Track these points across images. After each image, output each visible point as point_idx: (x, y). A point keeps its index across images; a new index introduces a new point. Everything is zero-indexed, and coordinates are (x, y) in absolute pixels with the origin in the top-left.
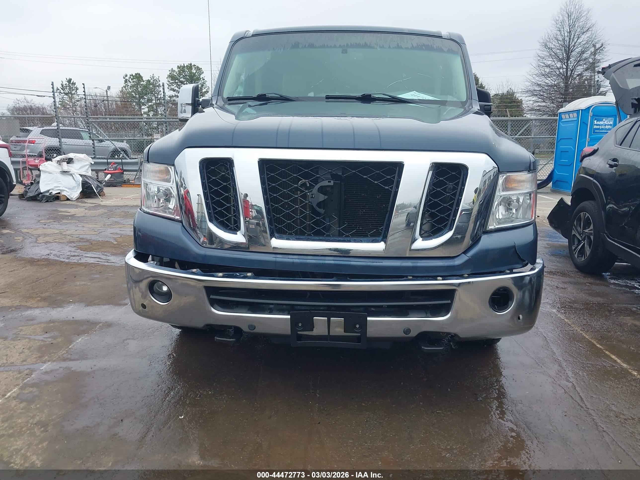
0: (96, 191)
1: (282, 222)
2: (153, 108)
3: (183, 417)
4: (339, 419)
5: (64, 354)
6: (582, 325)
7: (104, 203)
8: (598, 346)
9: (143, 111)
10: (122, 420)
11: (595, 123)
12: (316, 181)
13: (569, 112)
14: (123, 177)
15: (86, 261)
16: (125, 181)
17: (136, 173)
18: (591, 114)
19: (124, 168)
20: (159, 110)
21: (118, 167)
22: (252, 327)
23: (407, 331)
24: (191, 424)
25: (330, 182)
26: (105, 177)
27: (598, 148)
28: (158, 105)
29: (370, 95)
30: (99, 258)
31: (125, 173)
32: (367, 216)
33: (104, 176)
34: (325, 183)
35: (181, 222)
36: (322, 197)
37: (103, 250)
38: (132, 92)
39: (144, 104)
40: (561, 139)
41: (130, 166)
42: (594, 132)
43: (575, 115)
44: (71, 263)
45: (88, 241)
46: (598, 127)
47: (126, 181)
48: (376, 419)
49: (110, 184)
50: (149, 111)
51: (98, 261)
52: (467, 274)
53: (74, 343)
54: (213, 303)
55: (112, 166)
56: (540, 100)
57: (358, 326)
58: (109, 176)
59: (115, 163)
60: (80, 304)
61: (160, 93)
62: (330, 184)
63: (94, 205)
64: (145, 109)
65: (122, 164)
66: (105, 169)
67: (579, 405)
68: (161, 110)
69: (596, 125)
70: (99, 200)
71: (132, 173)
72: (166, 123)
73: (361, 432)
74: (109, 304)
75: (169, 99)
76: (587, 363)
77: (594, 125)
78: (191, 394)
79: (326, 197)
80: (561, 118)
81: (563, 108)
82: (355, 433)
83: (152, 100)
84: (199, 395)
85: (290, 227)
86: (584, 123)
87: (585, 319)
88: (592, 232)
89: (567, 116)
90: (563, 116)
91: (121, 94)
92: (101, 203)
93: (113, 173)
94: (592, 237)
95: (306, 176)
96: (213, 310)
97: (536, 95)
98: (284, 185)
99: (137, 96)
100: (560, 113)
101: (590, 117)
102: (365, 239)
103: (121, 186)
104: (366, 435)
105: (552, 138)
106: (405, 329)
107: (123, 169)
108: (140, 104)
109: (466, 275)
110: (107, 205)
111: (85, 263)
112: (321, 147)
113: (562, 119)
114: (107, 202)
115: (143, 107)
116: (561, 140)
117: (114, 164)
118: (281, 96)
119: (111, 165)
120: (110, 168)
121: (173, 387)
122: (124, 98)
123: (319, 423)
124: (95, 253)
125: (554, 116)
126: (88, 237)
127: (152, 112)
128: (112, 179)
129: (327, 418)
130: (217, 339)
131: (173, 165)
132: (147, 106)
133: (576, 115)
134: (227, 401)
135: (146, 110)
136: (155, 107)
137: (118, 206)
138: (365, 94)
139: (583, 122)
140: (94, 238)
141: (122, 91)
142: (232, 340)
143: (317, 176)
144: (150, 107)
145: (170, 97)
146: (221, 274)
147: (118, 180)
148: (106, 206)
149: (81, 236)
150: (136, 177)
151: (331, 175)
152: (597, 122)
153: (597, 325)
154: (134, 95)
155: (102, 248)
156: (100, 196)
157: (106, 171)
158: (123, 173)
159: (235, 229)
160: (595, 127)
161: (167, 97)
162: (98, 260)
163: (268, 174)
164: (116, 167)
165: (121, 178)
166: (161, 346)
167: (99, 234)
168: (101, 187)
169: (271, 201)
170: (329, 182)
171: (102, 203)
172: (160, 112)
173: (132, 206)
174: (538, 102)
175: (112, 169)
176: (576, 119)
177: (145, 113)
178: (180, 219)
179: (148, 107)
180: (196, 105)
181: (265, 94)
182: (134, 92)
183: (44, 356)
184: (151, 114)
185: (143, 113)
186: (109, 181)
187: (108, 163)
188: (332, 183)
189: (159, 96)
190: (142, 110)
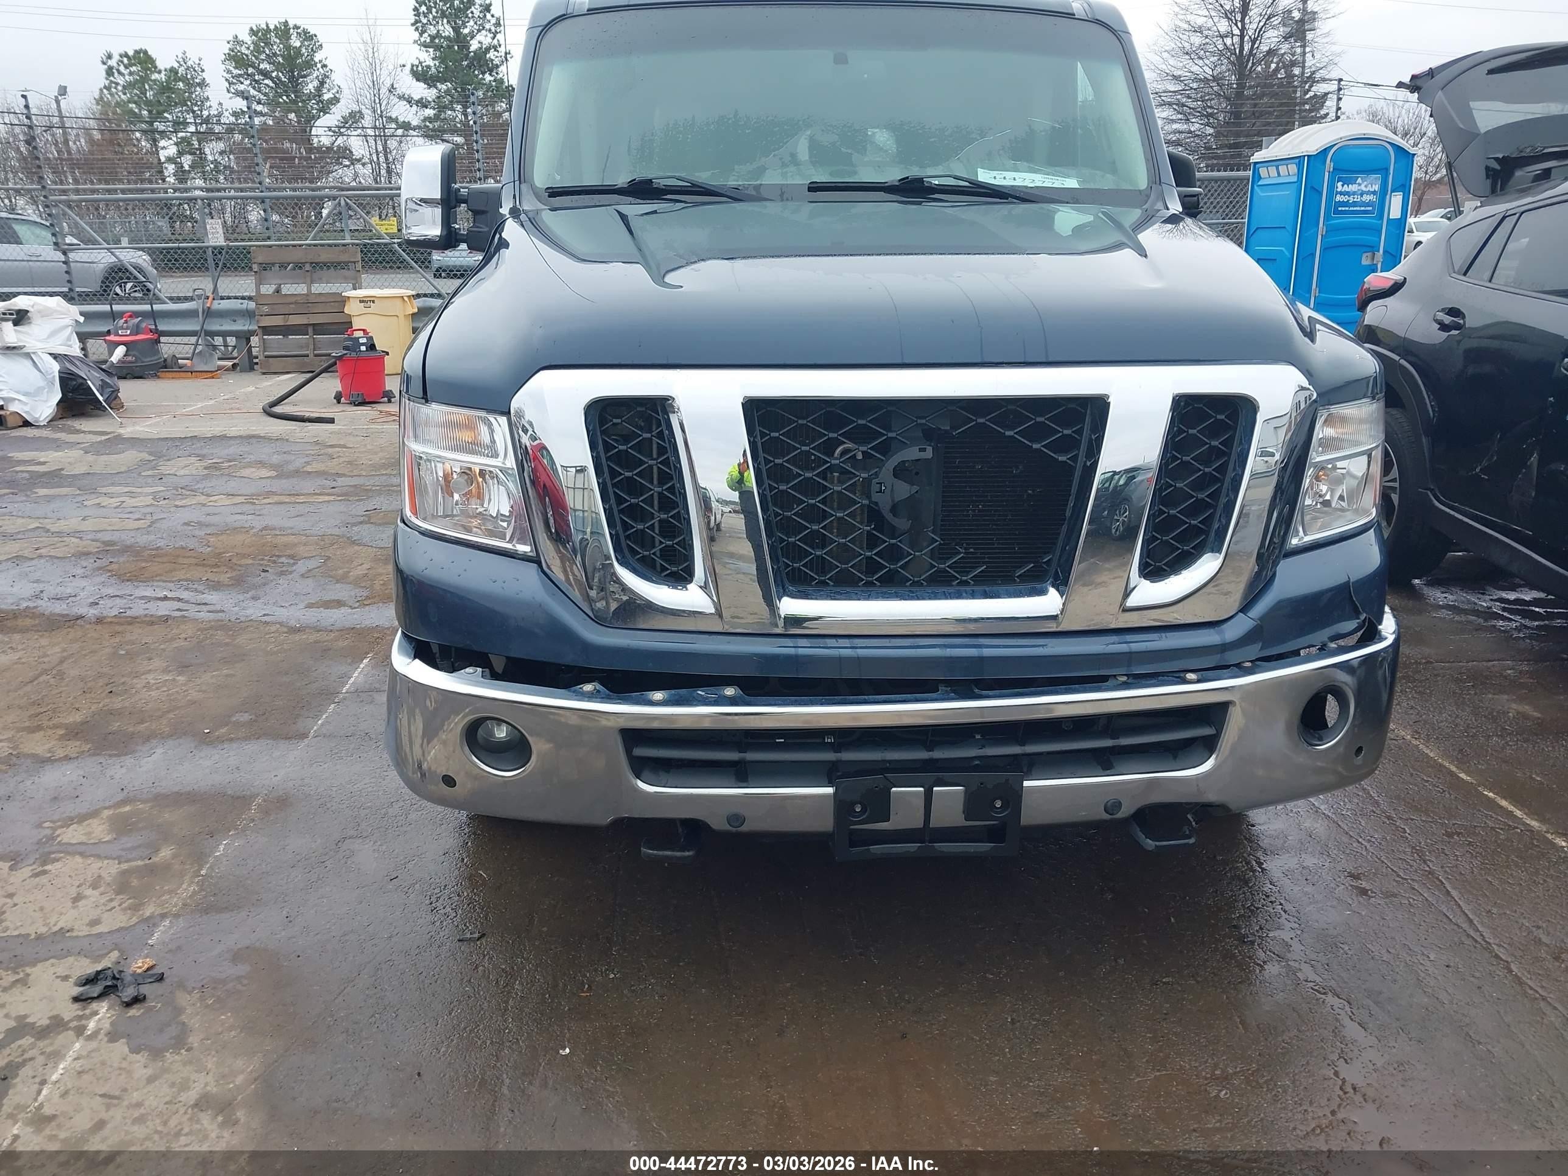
0: (101, 398)
1: (803, 554)
2: (190, 144)
3: (567, 1050)
4: (946, 1020)
5: (194, 893)
6: (1411, 723)
7: (129, 429)
8: (1463, 776)
9: (163, 155)
10: (419, 1074)
11: (1339, 190)
12: (885, 449)
13: (1277, 162)
14: (157, 352)
15: (146, 612)
16: (165, 360)
17: (193, 339)
18: (1329, 165)
19: (161, 328)
20: (207, 151)
21: (143, 325)
22: (736, 819)
23: (1113, 807)
24: (595, 1068)
25: (924, 450)
26: (111, 354)
27: (1405, 279)
28: (205, 136)
29: (920, 180)
30: (179, 600)
31: (163, 339)
32: (988, 520)
33: (106, 352)
34: (912, 453)
35: (536, 560)
36: (903, 490)
37: (181, 575)
38: (129, 102)
39: (163, 133)
40: (1257, 229)
41: (173, 321)
42: (1337, 212)
43: (1293, 168)
44: (109, 620)
45: (126, 549)
46: (1344, 199)
47: (169, 361)
48: (1033, 1014)
49: (127, 372)
50: (180, 153)
51: (179, 610)
52: (1251, 661)
53: (211, 860)
54: (641, 767)
55: (126, 322)
56: (1180, 116)
57: (998, 804)
58: (120, 351)
59: (134, 314)
60: (181, 741)
61: (208, 104)
62: (923, 455)
63: (103, 438)
64: (168, 149)
65: (153, 315)
66: (109, 333)
67: (1468, 936)
68: (212, 150)
69: (1341, 193)
70: (111, 421)
71: (186, 339)
72: (263, 202)
73: (1009, 1052)
74: (258, 738)
75: (232, 119)
76: (1454, 824)
77: (1337, 193)
78: (565, 985)
79: (915, 488)
80: (1257, 176)
81: (1264, 151)
82: (996, 1055)
83: (186, 124)
84: (587, 986)
85: (821, 566)
86: (1314, 190)
87: (1412, 707)
88: (1397, 485)
89: (1273, 171)
90: (1263, 172)
91: (99, 107)
92: (122, 431)
93: (132, 342)
94: (1395, 498)
95: (859, 435)
96: (641, 785)
97: (1170, 104)
98: (804, 462)
99: (145, 113)
100: (1256, 163)
101: (1327, 174)
102: (1011, 588)
103: (156, 376)
104: (1022, 1058)
105: (1233, 224)
106: (1109, 804)
107: (157, 329)
108: (153, 136)
109: (1248, 664)
110: (142, 437)
111: (146, 616)
112: (899, 361)
113: (1260, 178)
114: (138, 428)
115: (162, 143)
116: (1259, 232)
117: (130, 316)
118: (694, 185)
119: (123, 321)
120: (122, 328)
121: (513, 968)
122: (109, 121)
123: (904, 1036)
124: (161, 584)
125: (1238, 170)
126: (128, 539)
127: (189, 157)
128: (130, 358)
129: (917, 1022)
130: (645, 853)
131: (507, 413)
132: (175, 139)
133: (1296, 171)
134: (661, 997)
135: (172, 151)
136: (195, 143)
137: (171, 439)
138: (907, 178)
139: (1313, 188)
140: (143, 540)
141: (100, 100)
142: (687, 854)
143: (890, 435)
144: (180, 143)
145: (235, 114)
146: (658, 696)
147: (148, 360)
148: (138, 439)
149: (107, 537)
150: (197, 351)
151: (923, 430)
152: (1343, 186)
153: (1442, 722)
154: (136, 110)
155: (175, 570)
156: (111, 408)
157: (112, 338)
158: (158, 341)
159: (681, 577)
160: (1339, 198)
161: (226, 114)
162: (180, 605)
163: (763, 435)
164: (138, 325)
165: (155, 355)
166: (441, 853)
167: (150, 526)
168: (112, 387)
169: (775, 505)
170: (921, 450)
171: (127, 431)
172: (210, 158)
173: (210, 439)
174: (1174, 121)
175: (129, 332)
176: (1295, 179)
177: (170, 160)
178: (530, 554)
179: (176, 144)
180: (453, 203)
181: (651, 180)
182: (135, 103)
183: (143, 904)
184: (187, 161)
185: (163, 159)
186: (123, 362)
187: (113, 316)
188: (929, 453)
189: (205, 113)
190: (161, 152)
